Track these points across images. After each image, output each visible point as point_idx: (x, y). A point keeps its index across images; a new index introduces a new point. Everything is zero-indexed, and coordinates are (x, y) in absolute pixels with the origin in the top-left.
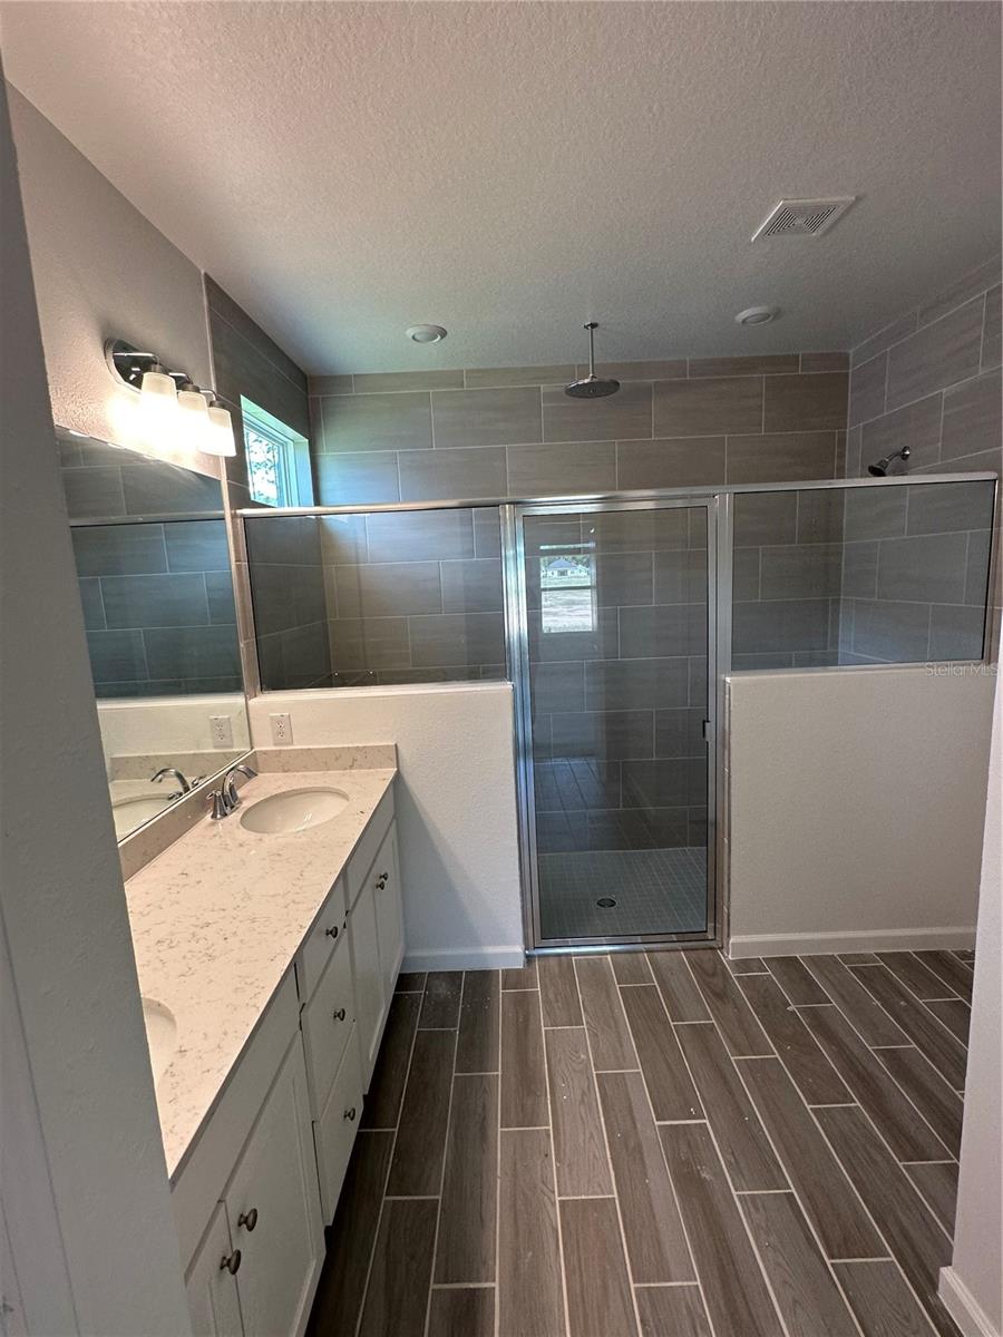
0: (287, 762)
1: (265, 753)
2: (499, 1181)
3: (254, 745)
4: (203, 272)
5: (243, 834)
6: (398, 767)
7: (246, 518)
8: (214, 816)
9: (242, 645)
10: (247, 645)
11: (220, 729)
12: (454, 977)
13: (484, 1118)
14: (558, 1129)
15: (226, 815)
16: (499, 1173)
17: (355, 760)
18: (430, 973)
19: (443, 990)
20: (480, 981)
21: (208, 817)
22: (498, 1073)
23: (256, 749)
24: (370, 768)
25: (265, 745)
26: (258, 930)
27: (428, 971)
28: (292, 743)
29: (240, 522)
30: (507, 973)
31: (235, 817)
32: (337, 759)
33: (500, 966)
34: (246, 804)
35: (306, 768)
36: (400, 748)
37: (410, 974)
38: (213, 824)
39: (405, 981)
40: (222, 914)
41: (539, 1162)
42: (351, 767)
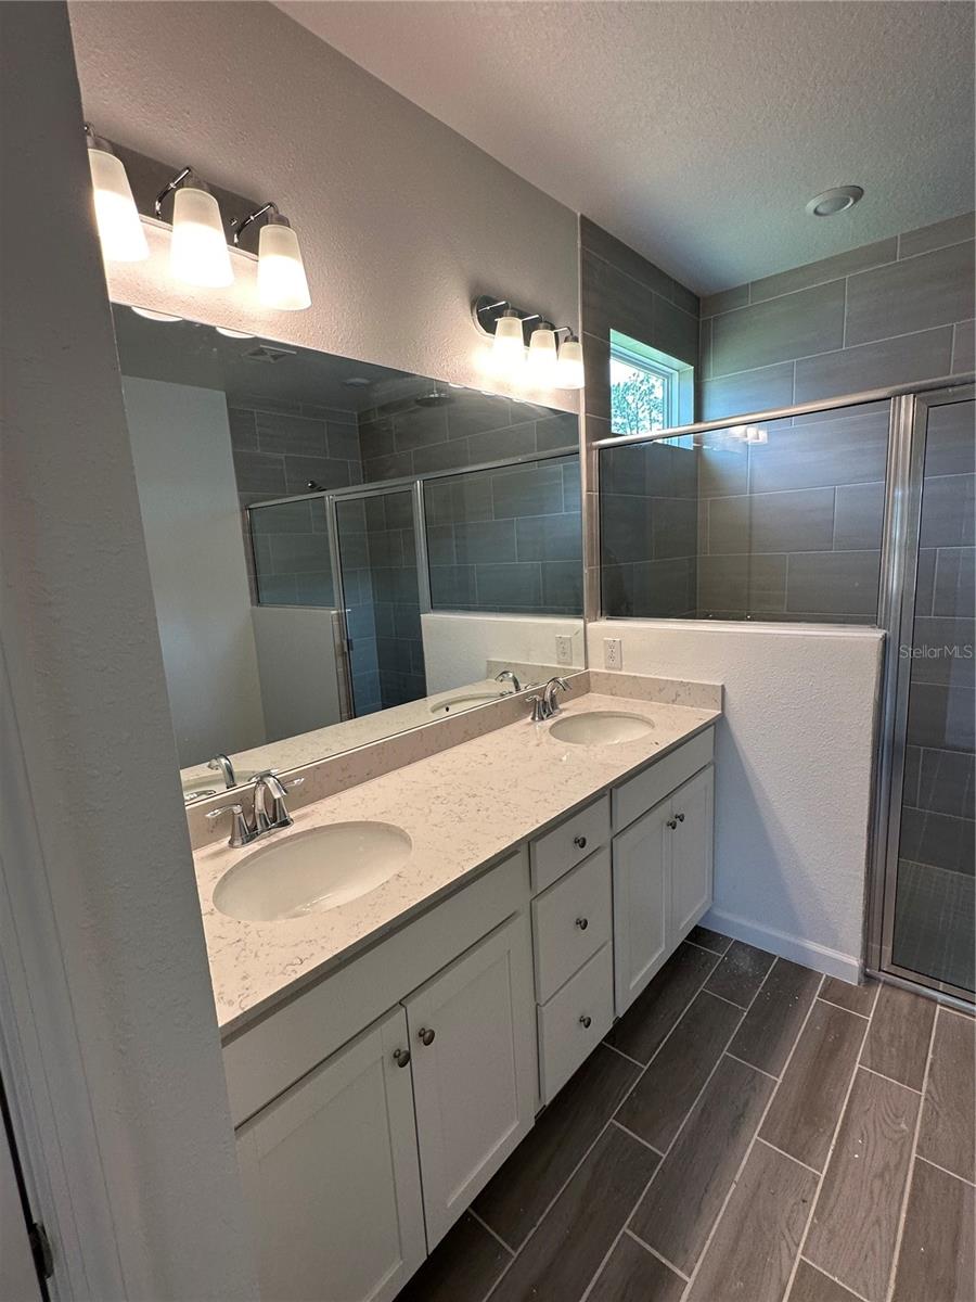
0: (614, 685)
1: (597, 674)
2: (734, 1186)
3: (590, 665)
4: (579, 215)
5: (546, 737)
6: (723, 709)
7: (602, 449)
8: (533, 719)
9: (585, 571)
10: (591, 571)
11: (563, 646)
12: (763, 957)
13: (742, 1115)
14: (832, 1183)
15: (543, 719)
16: (737, 1178)
17: (678, 695)
18: (736, 941)
19: (745, 964)
20: (793, 977)
21: (529, 719)
22: (779, 1079)
23: (590, 670)
24: (692, 706)
25: (598, 667)
26: (505, 813)
27: (735, 938)
28: (620, 670)
29: (595, 453)
30: (831, 982)
31: (549, 722)
32: (661, 690)
33: (826, 972)
34: (564, 715)
35: (631, 695)
36: (727, 690)
37: (715, 933)
38: (529, 724)
39: (699, 935)
40: (489, 791)
41: (792, 1201)
42: (673, 701)
